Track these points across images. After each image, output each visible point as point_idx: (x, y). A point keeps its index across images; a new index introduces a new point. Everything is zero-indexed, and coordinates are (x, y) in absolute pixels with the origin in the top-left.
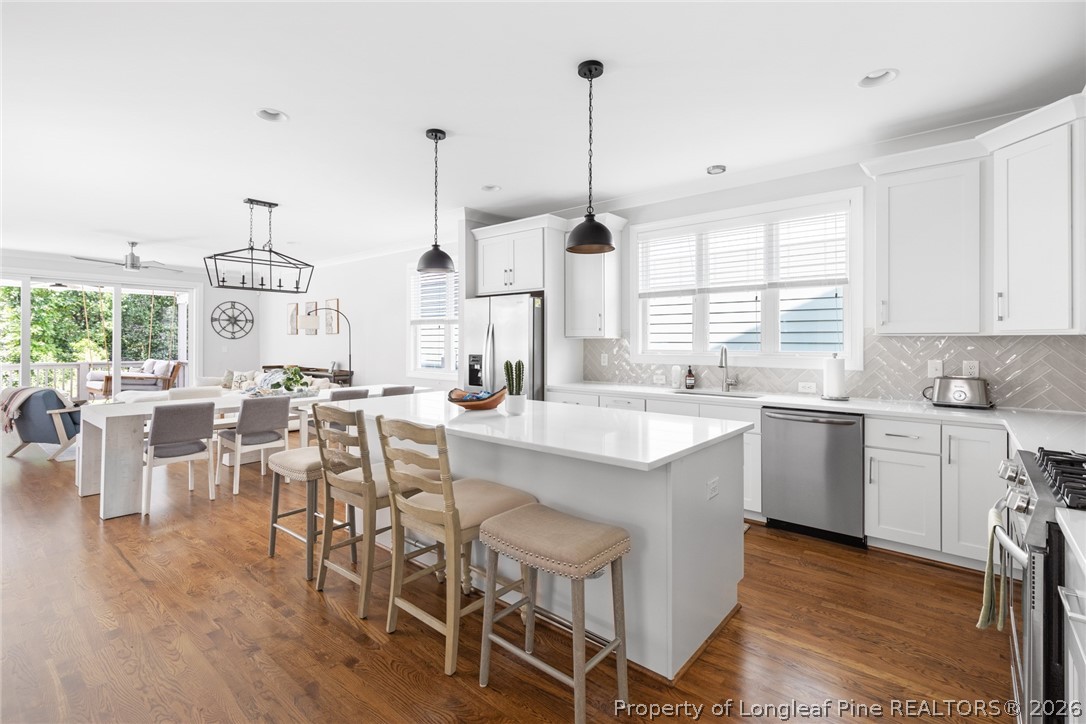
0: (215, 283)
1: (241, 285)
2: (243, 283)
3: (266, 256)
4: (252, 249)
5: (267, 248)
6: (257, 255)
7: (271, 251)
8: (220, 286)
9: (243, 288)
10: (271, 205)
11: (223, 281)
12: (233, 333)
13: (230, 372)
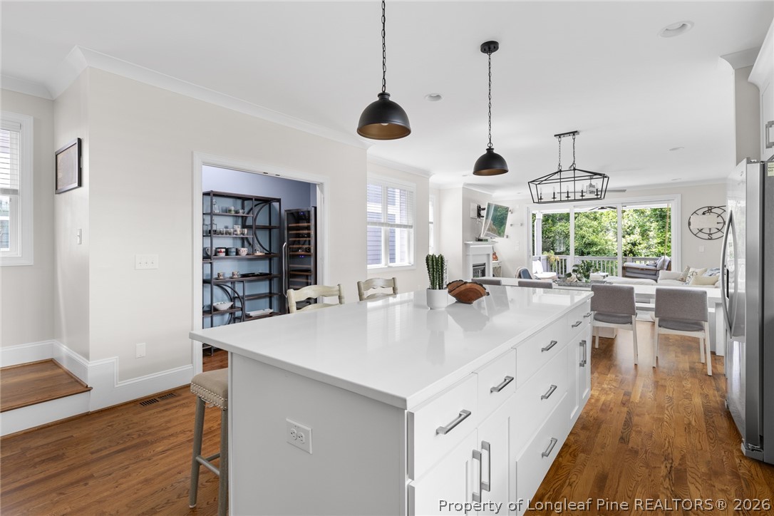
0: (536, 200)
1: (553, 200)
2: (554, 198)
3: (571, 174)
4: (560, 171)
5: (572, 168)
6: (564, 175)
7: (575, 169)
8: (538, 203)
9: (554, 202)
10: (574, 133)
11: (541, 199)
12: (710, 234)
13: (689, 269)
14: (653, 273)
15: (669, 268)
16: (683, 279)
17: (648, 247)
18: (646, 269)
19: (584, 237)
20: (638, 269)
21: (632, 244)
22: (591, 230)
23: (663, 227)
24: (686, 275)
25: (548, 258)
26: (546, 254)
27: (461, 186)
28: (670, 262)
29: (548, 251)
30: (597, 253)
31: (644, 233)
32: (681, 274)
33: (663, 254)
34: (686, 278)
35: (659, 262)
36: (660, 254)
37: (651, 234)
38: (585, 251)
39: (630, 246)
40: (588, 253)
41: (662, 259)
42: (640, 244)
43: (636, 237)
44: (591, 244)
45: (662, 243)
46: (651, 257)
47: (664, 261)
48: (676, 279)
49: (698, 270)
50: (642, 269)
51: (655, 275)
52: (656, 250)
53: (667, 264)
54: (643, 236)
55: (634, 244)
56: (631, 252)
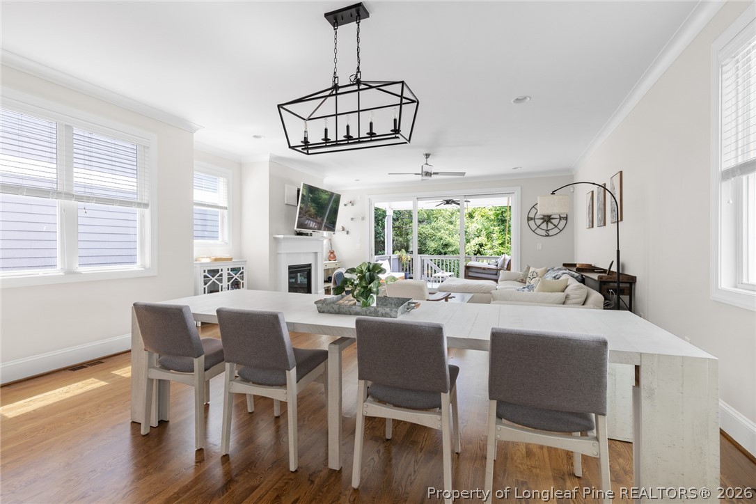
12: (547, 230)
13: (529, 268)
14: (495, 272)
15: (509, 268)
16: (522, 280)
17: (492, 248)
18: (488, 269)
19: (441, 239)
20: (480, 268)
21: (479, 244)
22: (447, 232)
23: (503, 230)
24: (526, 276)
25: (400, 259)
26: (398, 254)
27: (268, 158)
28: (510, 261)
29: (400, 250)
30: (453, 252)
31: (489, 236)
32: (521, 274)
33: (503, 253)
34: (526, 278)
35: (500, 261)
36: (500, 254)
37: (494, 236)
38: (443, 251)
39: (478, 246)
40: (445, 254)
41: (503, 258)
42: (486, 245)
43: (483, 239)
44: (446, 245)
45: (502, 244)
46: (493, 256)
47: (504, 260)
48: (516, 280)
49: (538, 270)
50: (484, 269)
51: (496, 274)
52: (498, 250)
53: (507, 263)
54: (488, 238)
55: (481, 245)
56: (479, 252)
